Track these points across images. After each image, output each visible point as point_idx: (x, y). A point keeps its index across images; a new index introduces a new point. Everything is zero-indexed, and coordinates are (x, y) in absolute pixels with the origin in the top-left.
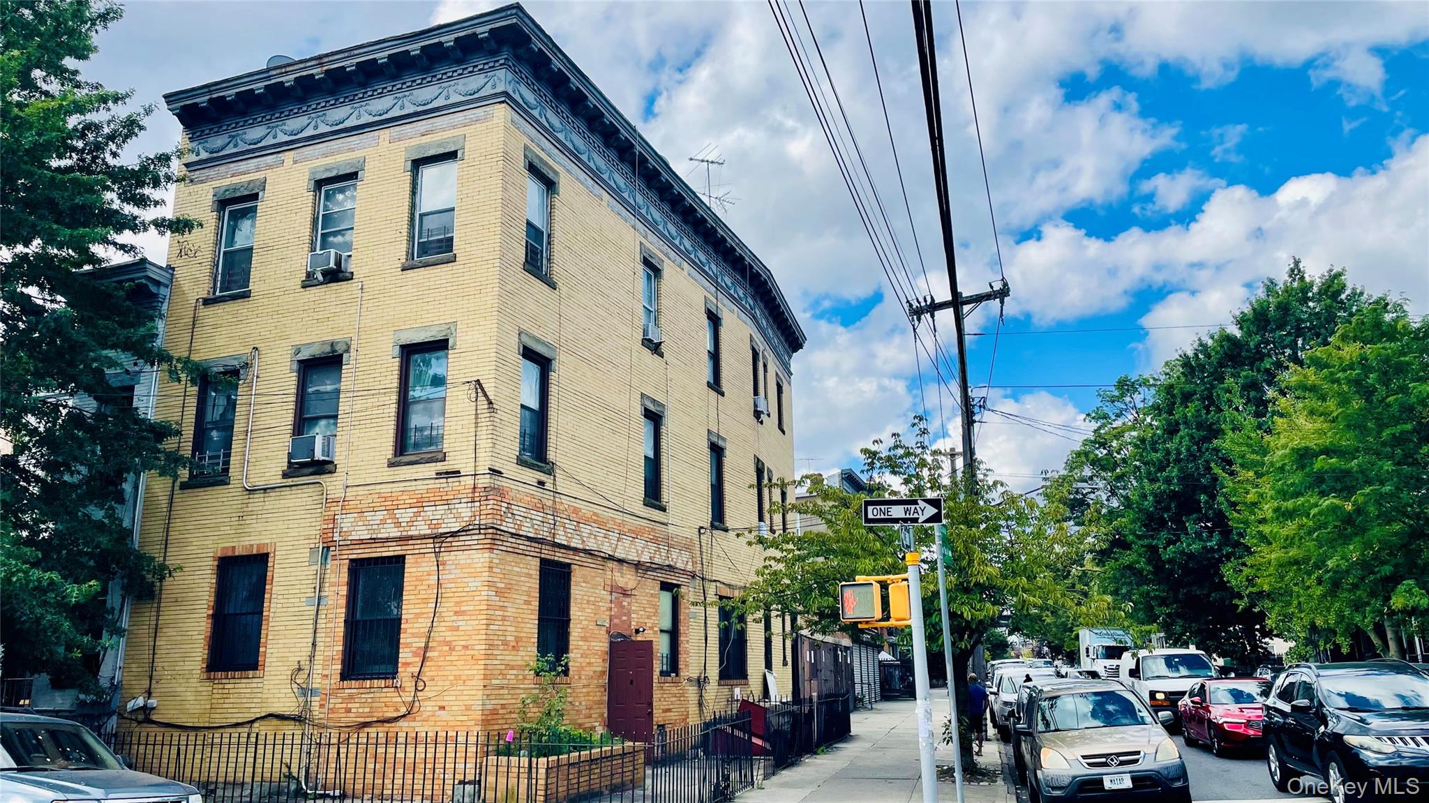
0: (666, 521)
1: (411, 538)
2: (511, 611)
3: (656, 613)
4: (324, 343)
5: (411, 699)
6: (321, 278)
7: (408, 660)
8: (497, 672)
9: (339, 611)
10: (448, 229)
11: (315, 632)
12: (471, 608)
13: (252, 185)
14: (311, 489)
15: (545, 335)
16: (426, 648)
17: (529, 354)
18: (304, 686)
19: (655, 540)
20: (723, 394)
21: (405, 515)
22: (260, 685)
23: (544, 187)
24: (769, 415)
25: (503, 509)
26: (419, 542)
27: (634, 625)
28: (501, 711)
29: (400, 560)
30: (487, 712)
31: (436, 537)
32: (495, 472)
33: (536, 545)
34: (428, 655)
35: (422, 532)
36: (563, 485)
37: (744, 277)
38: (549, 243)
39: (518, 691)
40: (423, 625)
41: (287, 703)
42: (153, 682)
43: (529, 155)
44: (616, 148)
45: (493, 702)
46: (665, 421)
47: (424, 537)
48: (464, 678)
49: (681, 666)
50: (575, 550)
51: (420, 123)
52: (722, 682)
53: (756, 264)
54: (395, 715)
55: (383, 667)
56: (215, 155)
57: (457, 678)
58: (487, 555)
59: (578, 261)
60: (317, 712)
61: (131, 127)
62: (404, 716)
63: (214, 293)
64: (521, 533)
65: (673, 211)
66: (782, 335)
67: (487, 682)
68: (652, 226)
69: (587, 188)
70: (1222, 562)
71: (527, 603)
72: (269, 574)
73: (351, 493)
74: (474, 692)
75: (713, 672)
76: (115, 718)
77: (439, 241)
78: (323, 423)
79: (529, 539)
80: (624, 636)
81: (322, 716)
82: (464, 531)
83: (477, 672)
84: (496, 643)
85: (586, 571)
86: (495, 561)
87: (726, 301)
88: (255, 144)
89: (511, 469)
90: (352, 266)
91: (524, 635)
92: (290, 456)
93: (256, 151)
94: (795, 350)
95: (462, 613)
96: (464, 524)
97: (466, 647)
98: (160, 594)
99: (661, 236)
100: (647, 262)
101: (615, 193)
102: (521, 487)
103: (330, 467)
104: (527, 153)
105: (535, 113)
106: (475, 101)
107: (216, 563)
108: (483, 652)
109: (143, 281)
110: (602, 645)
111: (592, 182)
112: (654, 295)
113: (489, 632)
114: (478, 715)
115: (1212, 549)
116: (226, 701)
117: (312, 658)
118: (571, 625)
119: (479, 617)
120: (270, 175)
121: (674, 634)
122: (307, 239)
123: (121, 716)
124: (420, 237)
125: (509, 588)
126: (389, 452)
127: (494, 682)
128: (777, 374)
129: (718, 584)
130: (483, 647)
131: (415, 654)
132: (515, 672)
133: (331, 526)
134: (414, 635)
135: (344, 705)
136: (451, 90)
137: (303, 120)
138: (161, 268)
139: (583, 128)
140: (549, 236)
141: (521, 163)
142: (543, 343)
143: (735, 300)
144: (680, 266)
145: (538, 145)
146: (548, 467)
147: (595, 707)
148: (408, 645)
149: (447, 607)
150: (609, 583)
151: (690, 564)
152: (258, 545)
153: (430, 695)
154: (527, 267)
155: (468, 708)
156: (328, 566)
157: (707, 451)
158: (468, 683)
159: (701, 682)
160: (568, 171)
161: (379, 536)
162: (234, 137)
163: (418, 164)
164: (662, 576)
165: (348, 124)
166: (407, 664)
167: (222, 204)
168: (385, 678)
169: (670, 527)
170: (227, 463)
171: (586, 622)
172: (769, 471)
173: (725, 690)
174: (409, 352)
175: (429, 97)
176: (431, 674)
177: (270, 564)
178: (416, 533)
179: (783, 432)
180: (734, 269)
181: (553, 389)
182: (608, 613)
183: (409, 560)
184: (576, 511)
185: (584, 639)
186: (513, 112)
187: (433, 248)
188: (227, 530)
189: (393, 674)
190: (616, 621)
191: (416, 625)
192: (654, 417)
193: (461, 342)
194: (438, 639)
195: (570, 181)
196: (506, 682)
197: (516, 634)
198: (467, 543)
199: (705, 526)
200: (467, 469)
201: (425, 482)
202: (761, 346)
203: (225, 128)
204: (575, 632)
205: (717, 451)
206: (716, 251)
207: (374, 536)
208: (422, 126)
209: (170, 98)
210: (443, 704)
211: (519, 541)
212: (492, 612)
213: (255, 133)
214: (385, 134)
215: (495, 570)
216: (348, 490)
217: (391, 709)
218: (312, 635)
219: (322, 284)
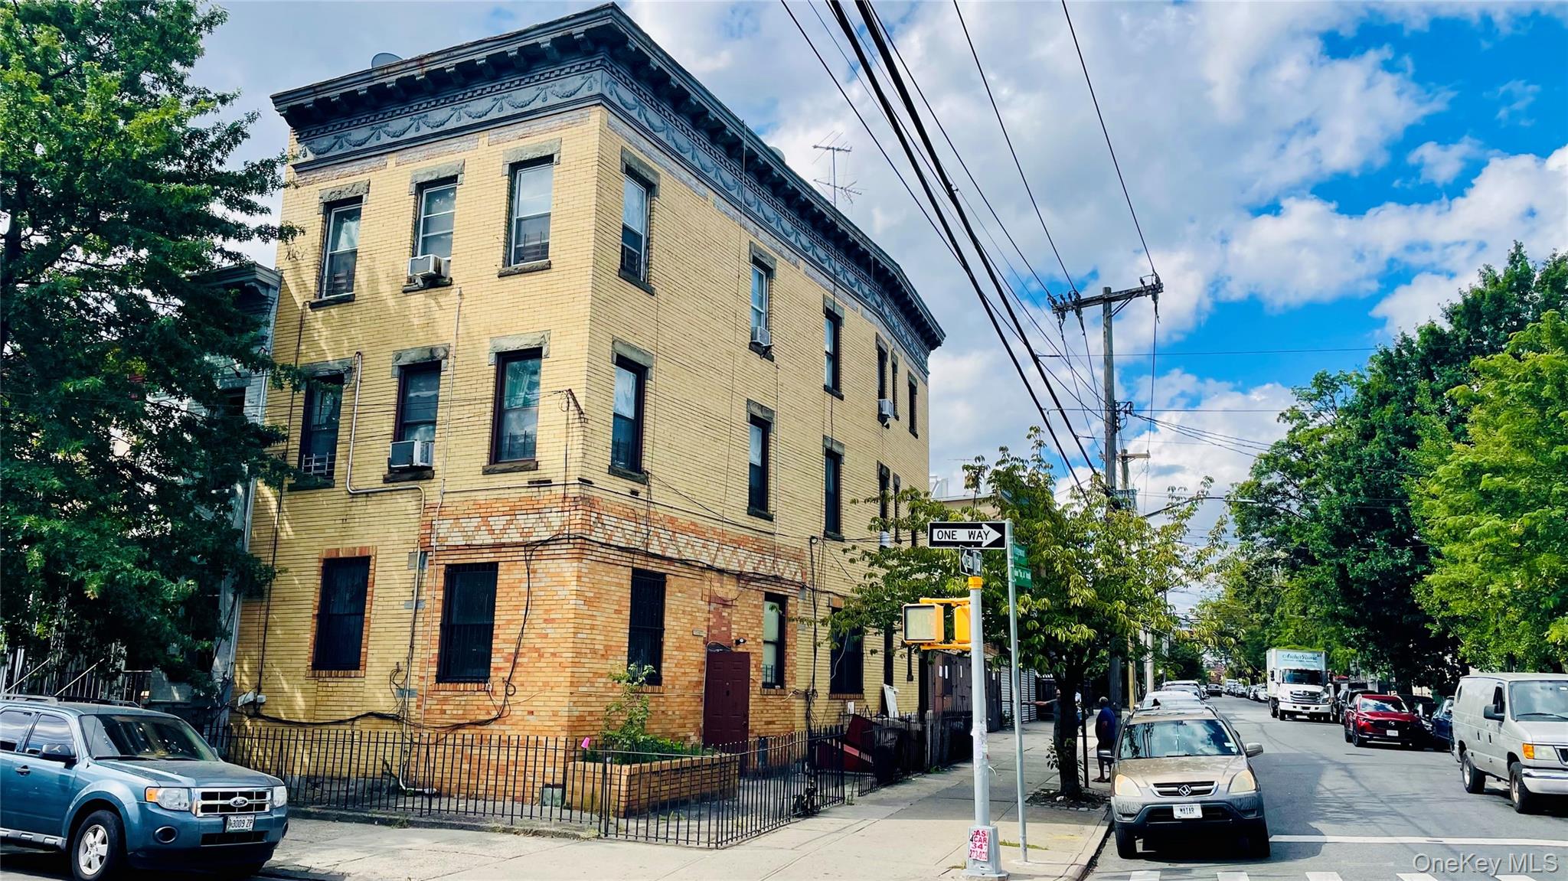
0: (772, 531)
1: (503, 545)
2: (600, 621)
3: (759, 624)
4: (424, 349)
5: (501, 703)
6: (421, 284)
7: (500, 665)
8: (586, 680)
9: (435, 615)
10: (544, 234)
11: (413, 635)
12: (560, 616)
13: (355, 189)
14: (408, 495)
15: (641, 342)
16: (517, 654)
17: (622, 362)
18: (402, 687)
19: (760, 550)
20: (841, 398)
21: (498, 523)
22: (362, 685)
23: (644, 190)
24: (897, 418)
25: (593, 519)
26: (511, 549)
27: (734, 636)
28: (588, 718)
29: (493, 567)
30: (574, 719)
31: (527, 545)
32: (585, 482)
33: (628, 555)
34: (518, 660)
35: (514, 540)
36: (658, 494)
37: (869, 273)
38: (648, 247)
39: (607, 699)
40: (513, 631)
41: (384, 701)
42: (263, 678)
43: (627, 158)
44: (723, 144)
45: (580, 709)
46: (774, 427)
47: (517, 545)
48: (552, 684)
49: (787, 677)
50: (671, 560)
51: (518, 126)
52: (834, 696)
53: (883, 259)
54: (487, 718)
55: (475, 671)
56: (321, 156)
57: (546, 684)
58: (575, 564)
59: (679, 265)
60: (414, 713)
61: (236, 134)
62: (495, 719)
63: (321, 297)
64: (612, 543)
65: (789, 206)
66: (917, 331)
67: (573, 689)
68: (764, 224)
69: (691, 187)
70: (1414, 583)
71: (617, 612)
72: (370, 576)
73: (447, 499)
74: (561, 699)
75: (823, 685)
76: (227, 711)
77: (537, 247)
78: (422, 429)
79: (620, 548)
80: (722, 647)
81: (419, 716)
82: (554, 540)
83: (564, 678)
84: (583, 651)
85: (680, 581)
86: (583, 570)
87: (848, 299)
88: (359, 145)
89: (602, 479)
90: (452, 272)
91: (614, 644)
92: (390, 462)
93: (360, 153)
94: (933, 347)
95: (552, 621)
96: (554, 533)
97: (554, 655)
98: (270, 593)
99: (775, 234)
100: (756, 261)
101: (723, 191)
102: (612, 497)
103: (428, 473)
104: (624, 155)
105: (634, 114)
106: (572, 103)
107: (321, 564)
108: (570, 660)
109: (253, 284)
110: (698, 655)
111: (696, 181)
112: (764, 297)
113: (576, 640)
114: (564, 721)
115: (1403, 568)
116: (331, 698)
117: (410, 659)
118: (665, 635)
119: (568, 625)
120: (373, 176)
121: (780, 645)
122: (408, 243)
123: (233, 710)
124: (517, 243)
125: (598, 597)
126: (484, 460)
127: (581, 689)
128: (909, 374)
129: (831, 596)
130: (571, 655)
131: (507, 660)
132: (604, 680)
133: (429, 531)
134: (505, 641)
135: (439, 707)
136: (549, 91)
137: (406, 121)
138: (269, 271)
139: (686, 125)
140: (648, 240)
141: (617, 166)
142: (639, 351)
143: (860, 298)
144: (795, 264)
145: (637, 147)
146: (642, 476)
147: (689, 716)
148: (499, 650)
149: (536, 614)
150: (707, 593)
151: (799, 574)
152: (361, 548)
153: (521, 699)
154: (622, 273)
155: (555, 714)
156: (426, 571)
157: (822, 458)
158: (556, 689)
159: (809, 696)
160: (669, 171)
161: (474, 542)
162: (339, 138)
163: (515, 168)
164: (767, 587)
165: (448, 126)
166: (498, 669)
167: (329, 206)
168: (478, 682)
169: (777, 537)
170: (332, 466)
171: (681, 633)
172: (896, 477)
173: (837, 705)
174: (504, 359)
175: (527, 99)
176: (521, 679)
177: (371, 567)
178: (509, 540)
179: (916, 436)
180: (859, 264)
181: (649, 398)
182: (706, 623)
183: (502, 567)
184: (672, 521)
185: (679, 648)
186: (610, 115)
187: (529, 255)
188: (331, 532)
189: (485, 678)
190: (714, 631)
191: (507, 631)
192: (762, 424)
193: (554, 351)
194: (527, 645)
195: (673, 182)
196: (594, 689)
197: (605, 643)
198: (557, 552)
199: (817, 535)
200: (558, 479)
201: (518, 490)
202: (890, 344)
203: (330, 129)
204: (669, 642)
205: (833, 459)
206: (837, 247)
207: (469, 543)
208: (520, 129)
209: (277, 99)
210: (531, 709)
211: (609, 551)
212: (580, 621)
213: (358, 135)
214: (484, 138)
215: (583, 579)
216: (445, 496)
217: (483, 712)
218: (409, 638)
219: (421, 289)
